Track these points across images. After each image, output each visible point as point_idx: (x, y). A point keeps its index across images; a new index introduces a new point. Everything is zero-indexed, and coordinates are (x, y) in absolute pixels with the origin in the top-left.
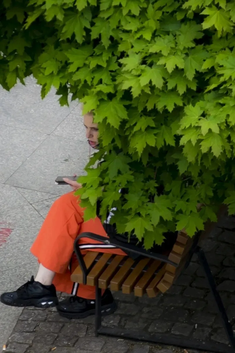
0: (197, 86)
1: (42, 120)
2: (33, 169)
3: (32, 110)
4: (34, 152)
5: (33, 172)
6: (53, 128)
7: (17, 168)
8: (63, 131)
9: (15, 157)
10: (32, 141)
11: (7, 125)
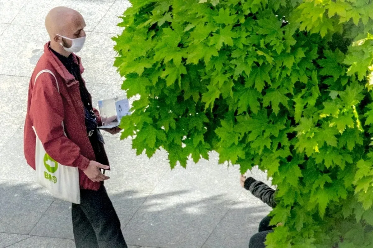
0: (363, 141)
1: (226, 189)
2: (223, 235)
3: (216, 181)
4: (222, 219)
5: (224, 237)
6: (237, 195)
7: (208, 236)
8: (246, 197)
9: (205, 226)
10: (220, 209)
11: (194, 197)
